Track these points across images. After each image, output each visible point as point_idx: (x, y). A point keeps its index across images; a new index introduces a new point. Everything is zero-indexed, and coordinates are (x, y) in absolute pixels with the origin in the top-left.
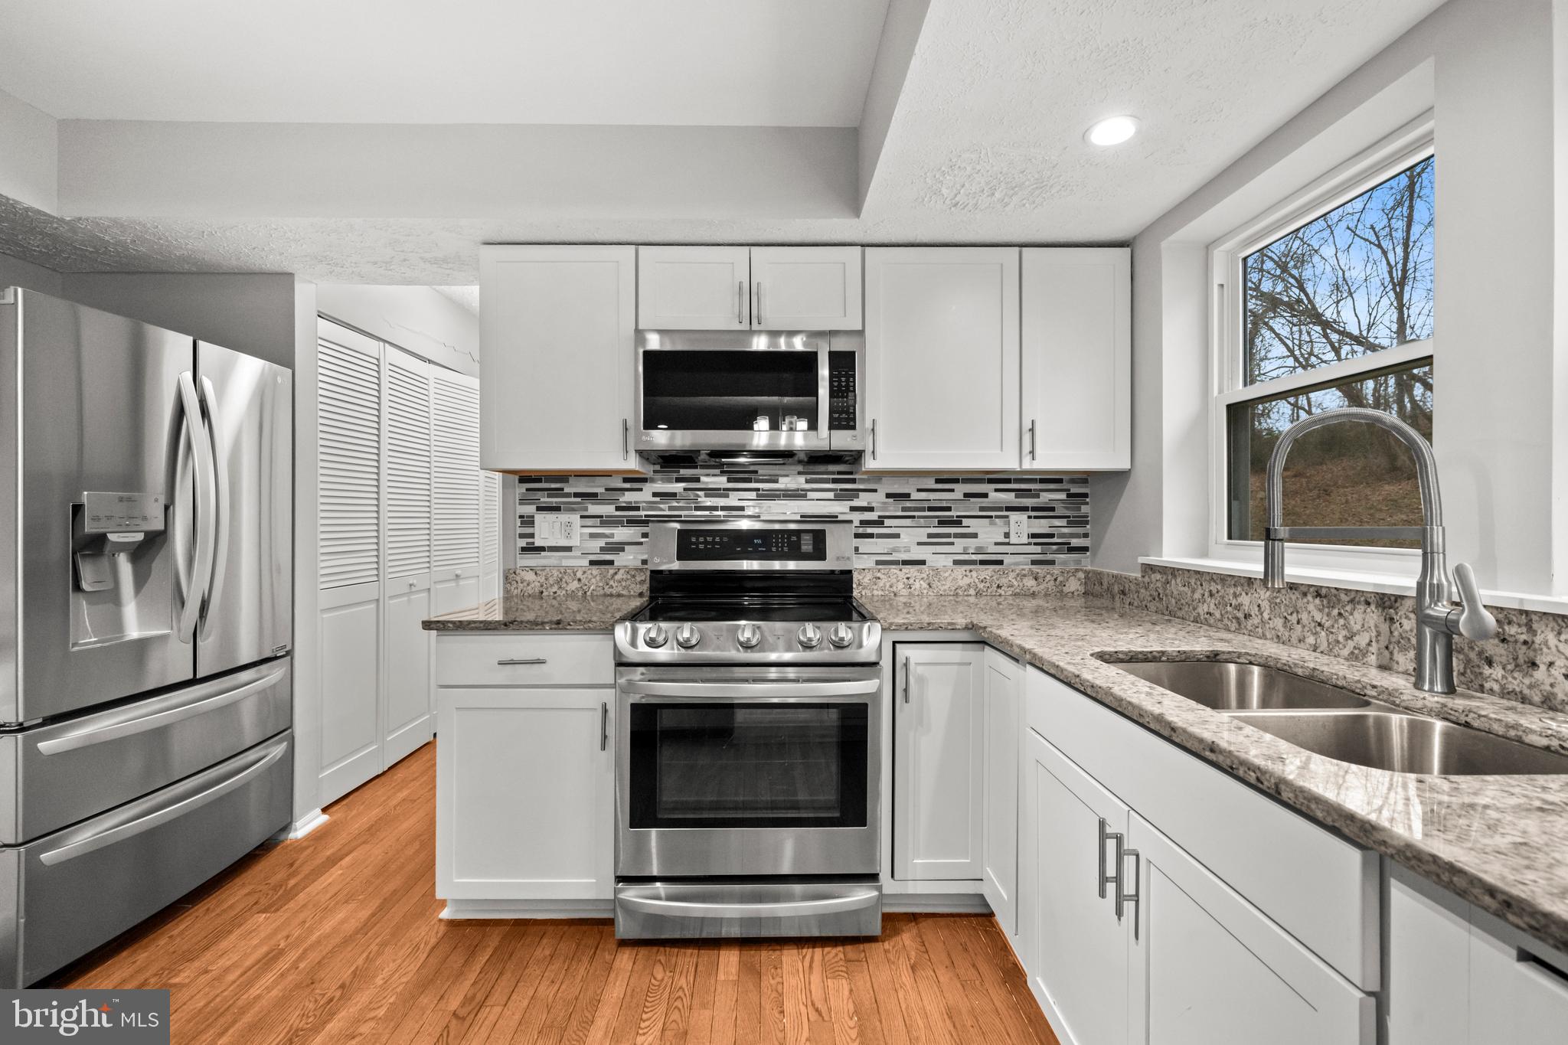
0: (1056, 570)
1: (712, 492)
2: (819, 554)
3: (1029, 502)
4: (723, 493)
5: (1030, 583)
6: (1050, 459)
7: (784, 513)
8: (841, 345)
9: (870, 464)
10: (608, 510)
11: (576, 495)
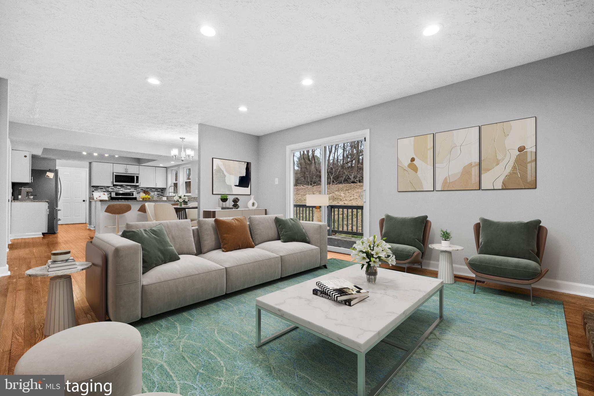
0: (160, 197)
1: (118, 189)
2: (133, 195)
3: (156, 191)
4: (120, 189)
5: (157, 199)
6: (158, 186)
7: (128, 191)
8: (137, 175)
9: (140, 186)
10: (104, 190)
11: (100, 188)
